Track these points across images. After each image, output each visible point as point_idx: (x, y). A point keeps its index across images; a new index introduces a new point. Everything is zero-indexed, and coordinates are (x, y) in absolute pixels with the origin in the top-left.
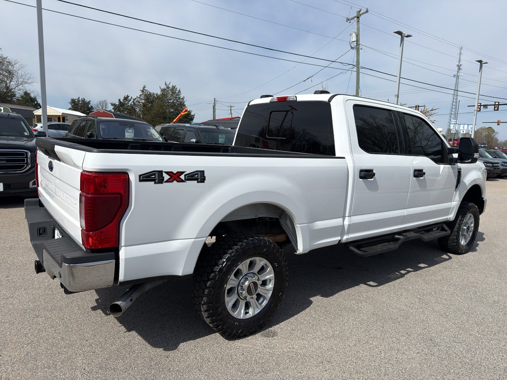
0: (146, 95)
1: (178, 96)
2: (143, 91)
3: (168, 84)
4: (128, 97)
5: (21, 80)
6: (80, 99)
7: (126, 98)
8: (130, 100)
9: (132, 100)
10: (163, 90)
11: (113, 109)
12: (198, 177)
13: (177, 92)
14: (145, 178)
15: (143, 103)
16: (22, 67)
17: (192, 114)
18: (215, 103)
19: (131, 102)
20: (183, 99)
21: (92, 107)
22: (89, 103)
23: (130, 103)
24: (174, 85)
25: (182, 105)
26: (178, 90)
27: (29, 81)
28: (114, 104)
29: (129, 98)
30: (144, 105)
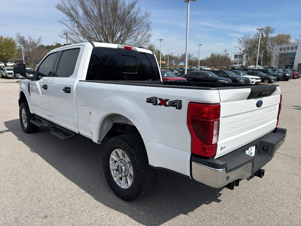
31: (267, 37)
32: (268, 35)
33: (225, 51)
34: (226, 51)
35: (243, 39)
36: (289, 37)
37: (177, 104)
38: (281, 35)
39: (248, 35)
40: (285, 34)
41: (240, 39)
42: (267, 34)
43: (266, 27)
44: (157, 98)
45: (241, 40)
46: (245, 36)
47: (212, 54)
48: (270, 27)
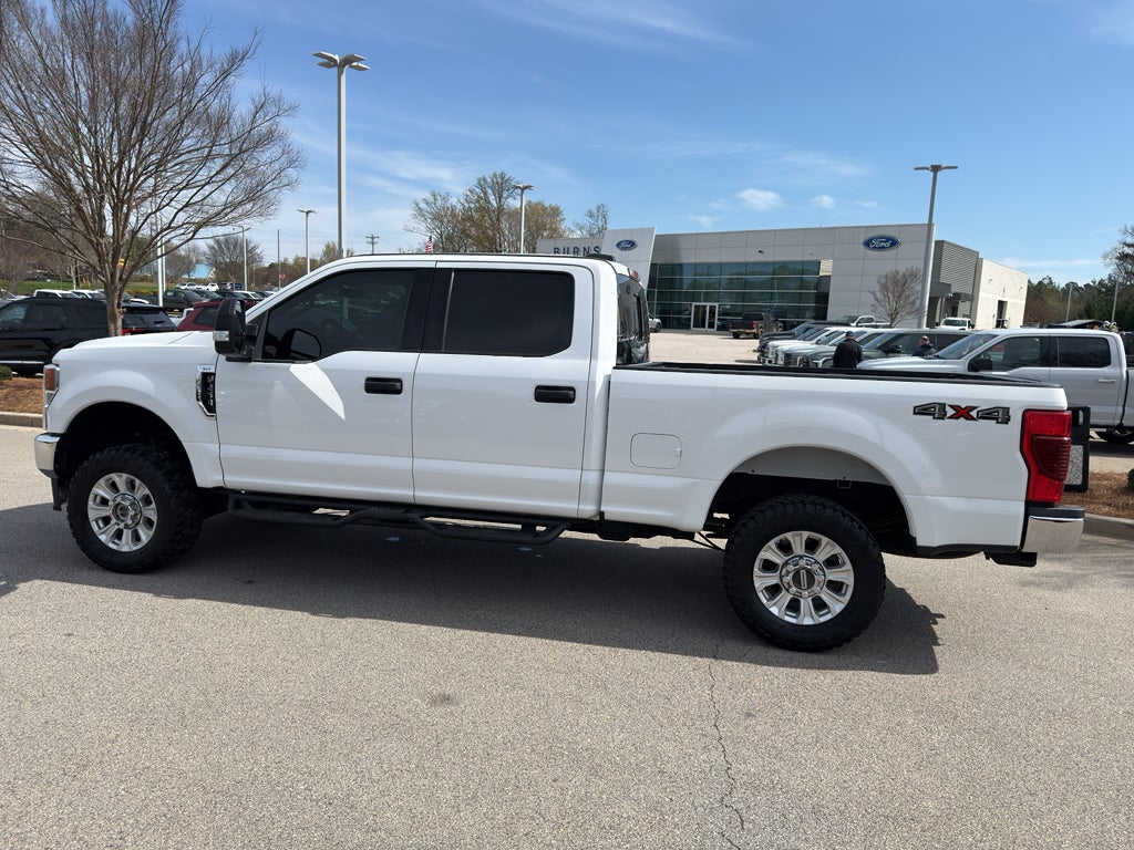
31: (500, 209)
32: (503, 200)
33: (370, 240)
34: (375, 240)
35: (427, 203)
36: (558, 216)
37: (998, 415)
38: (536, 204)
39: (443, 194)
40: (547, 205)
41: (417, 204)
42: (500, 198)
43: (495, 174)
44: (944, 405)
45: (423, 205)
46: (434, 195)
47: (328, 247)
48: (507, 177)
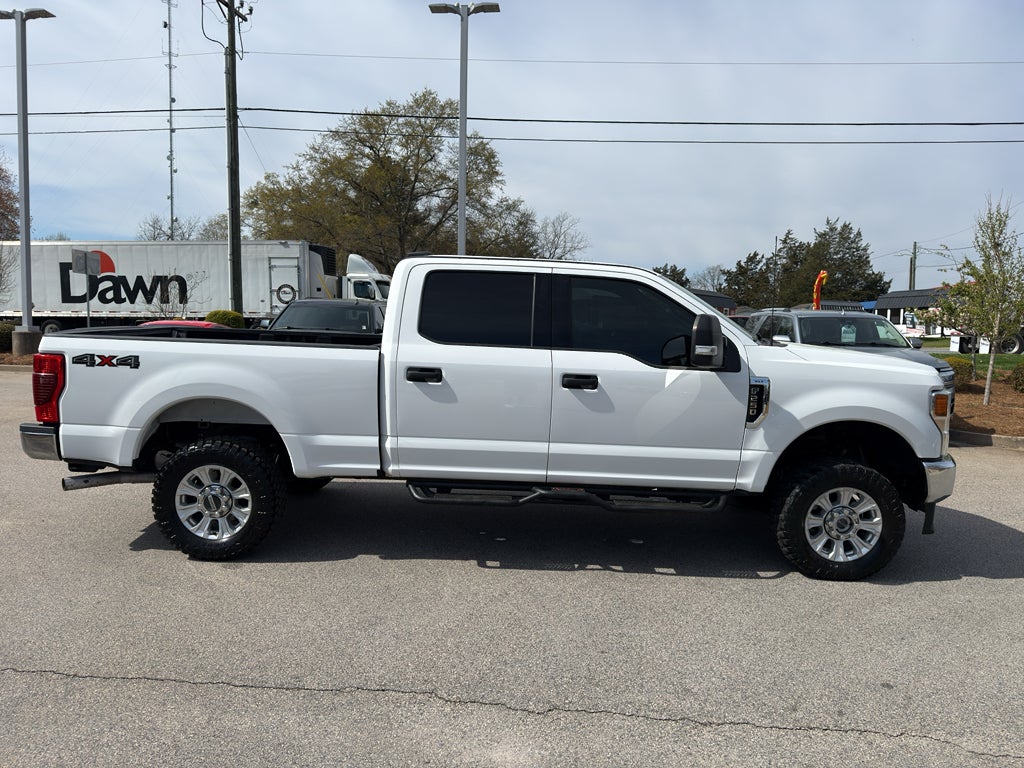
0: (791, 248)
1: (854, 245)
2: (785, 242)
3: (832, 221)
4: (756, 255)
5: (569, 245)
6: (669, 268)
7: (752, 259)
8: (759, 262)
9: (764, 261)
10: (822, 235)
11: (726, 280)
12: (132, 362)
13: (852, 236)
14: (78, 360)
15: (783, 265)
16: (574, 223)
17: (886, 279)
18: (915, 253)
19: (761, 264)
20: (865, 249)
21: (687, 280)
22: (683, 273)
23: (759, 267)
24: (847, 223)
25: (863, 262)
26: (855, 231)
27: (580, 246)
28: (728, 271)
29: (758, 257)
30: (786, 269)
